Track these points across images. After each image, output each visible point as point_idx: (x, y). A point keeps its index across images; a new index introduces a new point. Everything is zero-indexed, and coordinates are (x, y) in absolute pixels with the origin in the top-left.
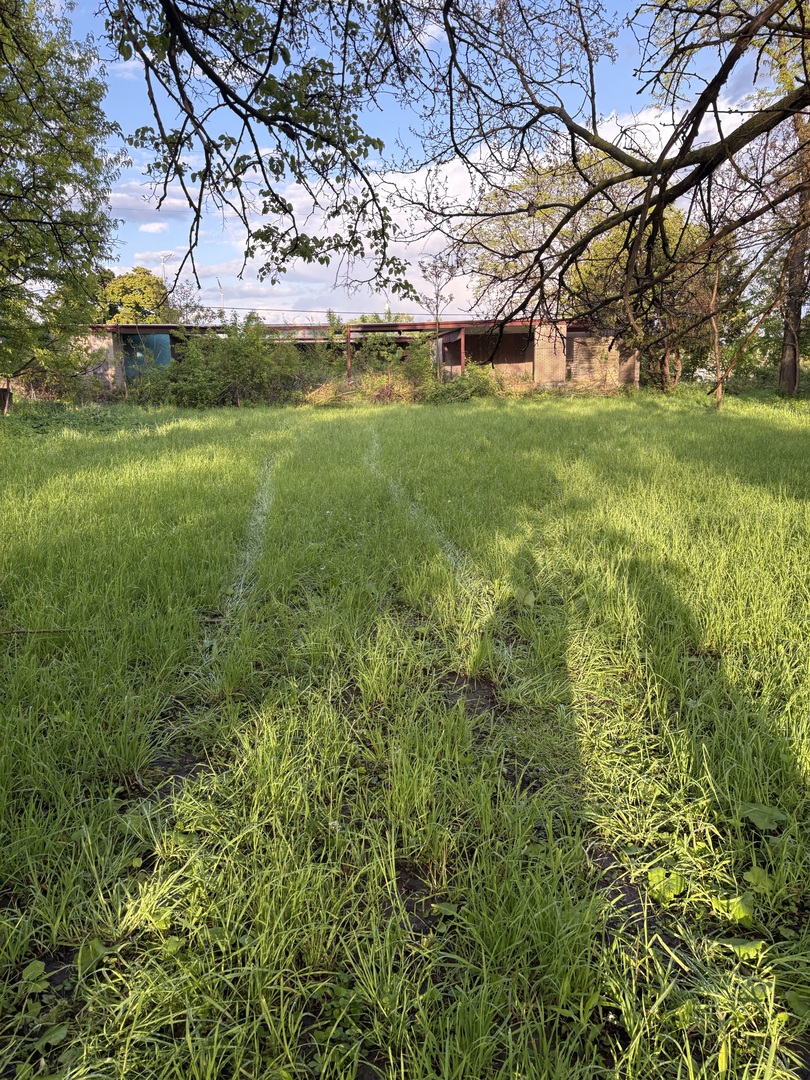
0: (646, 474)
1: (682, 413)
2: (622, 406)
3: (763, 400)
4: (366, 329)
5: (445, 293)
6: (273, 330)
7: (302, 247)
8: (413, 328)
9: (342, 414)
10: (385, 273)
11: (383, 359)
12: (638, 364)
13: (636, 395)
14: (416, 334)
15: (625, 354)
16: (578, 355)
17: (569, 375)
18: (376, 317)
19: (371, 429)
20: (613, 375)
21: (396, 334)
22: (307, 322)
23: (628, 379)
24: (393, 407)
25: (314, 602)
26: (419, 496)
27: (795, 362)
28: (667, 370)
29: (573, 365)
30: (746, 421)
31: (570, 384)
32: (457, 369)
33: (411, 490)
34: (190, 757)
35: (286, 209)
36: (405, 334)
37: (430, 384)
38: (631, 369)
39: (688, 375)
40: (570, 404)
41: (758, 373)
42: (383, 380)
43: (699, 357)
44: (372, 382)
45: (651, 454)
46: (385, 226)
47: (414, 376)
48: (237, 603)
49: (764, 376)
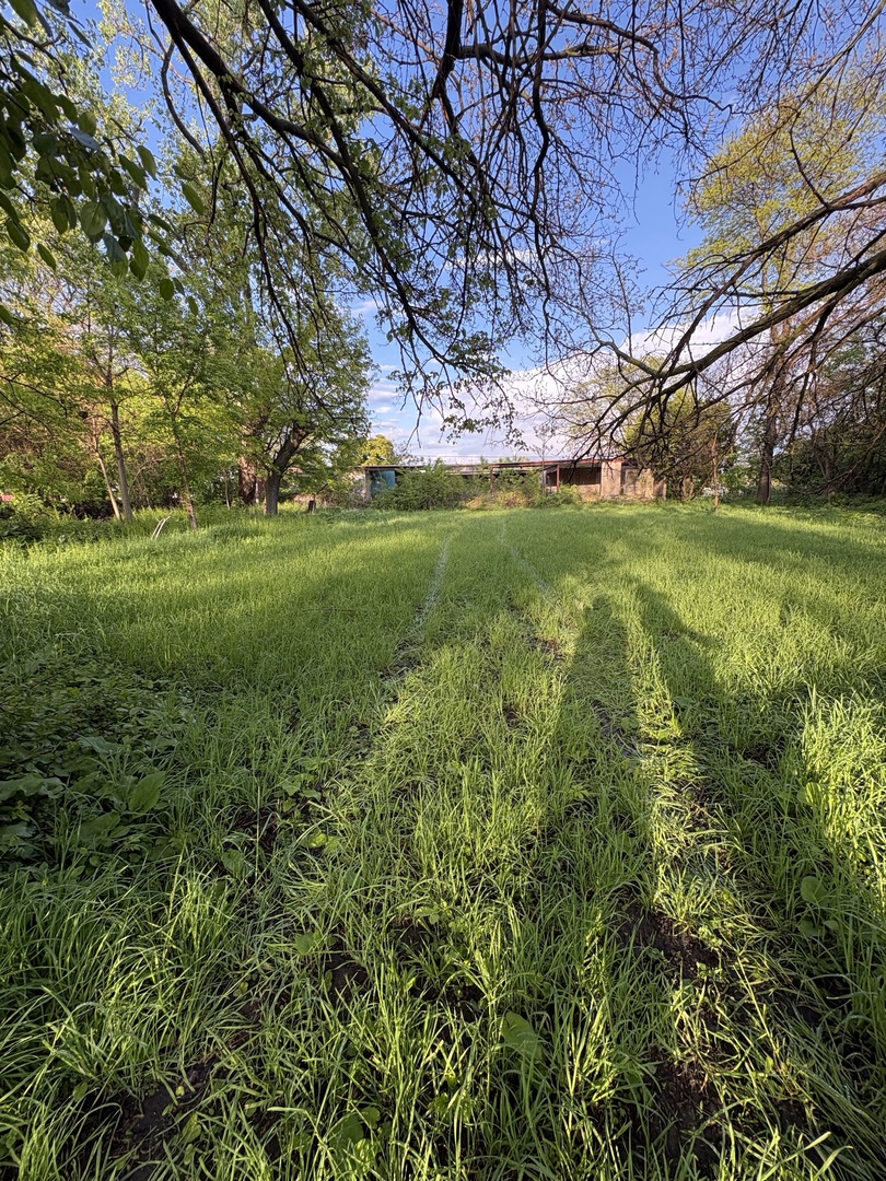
1: (691, 514)
2: (653, 510)
3: (744, 507)
4: (502, 466)
5: (548, 445)
6: (450, 468)
7: (469, 425)
8: (528, 464)
9: (487, 513)
10: (511, 437)
11: (511, 483)
12: (665, 486)
13: (663, 504)
14: (531, 469)
15: (657, 478)
16: (628, 480)
17: (622, 492)
18: (508, 459)
19: (503, 521)
20: (650, 493)
21: (519, 469)
22: (469, 463)
23: (659, 494)
24: (515, 510)
25: (469, 605)
26: (526, 556)
27: (768, 484)
28: (684, 489)
29: (624, 486)
30: (731, 519)
31: (622, 498)
32: (554, 488)
33: (522, 553)
34: (412, 663)
35: (461, 406)
36: (524, 469)
37: (537, 497)
38: (661, 489)
39: (698, 491)
40: (621, 509)
41: (744, 490)
42: (511, 495)
43: (705, 479)
44: (504, 496)
46: (511, 413)
47: (527, 493)
48: (431, 603)
49: (748, 492)
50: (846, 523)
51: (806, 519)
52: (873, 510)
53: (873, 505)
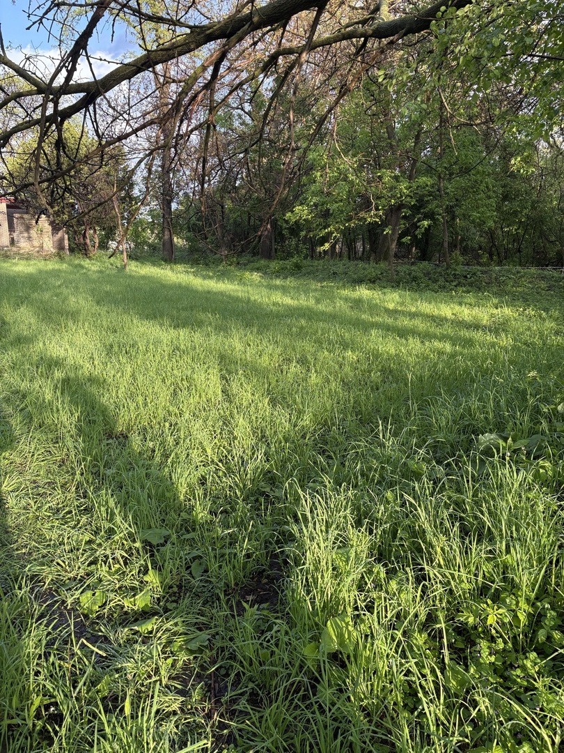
0: (74, 315)
1: (101, 272)
2: (57, 267)
3: (154, 264)
12: (66, 236)
13: (67, 258)
15: (55, 228)
16: (19, 227)
17: (12, 242)
20: (49, 243)
23: (60, 247)
27: (171, 240)
28: (88, 241)
29: (15, 235)
30: (144, 277)
31: (14, 249)
38: (62, 240)
39: (103, 246)
40: (16, 264)
41: (150, 246)
43: (110, 233)
45: (80, 301)
49: (153, 247)
50: (241, 282)
51: (210, 278)
52: (258, 270)
53: (257, 265)
